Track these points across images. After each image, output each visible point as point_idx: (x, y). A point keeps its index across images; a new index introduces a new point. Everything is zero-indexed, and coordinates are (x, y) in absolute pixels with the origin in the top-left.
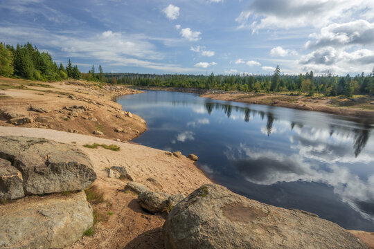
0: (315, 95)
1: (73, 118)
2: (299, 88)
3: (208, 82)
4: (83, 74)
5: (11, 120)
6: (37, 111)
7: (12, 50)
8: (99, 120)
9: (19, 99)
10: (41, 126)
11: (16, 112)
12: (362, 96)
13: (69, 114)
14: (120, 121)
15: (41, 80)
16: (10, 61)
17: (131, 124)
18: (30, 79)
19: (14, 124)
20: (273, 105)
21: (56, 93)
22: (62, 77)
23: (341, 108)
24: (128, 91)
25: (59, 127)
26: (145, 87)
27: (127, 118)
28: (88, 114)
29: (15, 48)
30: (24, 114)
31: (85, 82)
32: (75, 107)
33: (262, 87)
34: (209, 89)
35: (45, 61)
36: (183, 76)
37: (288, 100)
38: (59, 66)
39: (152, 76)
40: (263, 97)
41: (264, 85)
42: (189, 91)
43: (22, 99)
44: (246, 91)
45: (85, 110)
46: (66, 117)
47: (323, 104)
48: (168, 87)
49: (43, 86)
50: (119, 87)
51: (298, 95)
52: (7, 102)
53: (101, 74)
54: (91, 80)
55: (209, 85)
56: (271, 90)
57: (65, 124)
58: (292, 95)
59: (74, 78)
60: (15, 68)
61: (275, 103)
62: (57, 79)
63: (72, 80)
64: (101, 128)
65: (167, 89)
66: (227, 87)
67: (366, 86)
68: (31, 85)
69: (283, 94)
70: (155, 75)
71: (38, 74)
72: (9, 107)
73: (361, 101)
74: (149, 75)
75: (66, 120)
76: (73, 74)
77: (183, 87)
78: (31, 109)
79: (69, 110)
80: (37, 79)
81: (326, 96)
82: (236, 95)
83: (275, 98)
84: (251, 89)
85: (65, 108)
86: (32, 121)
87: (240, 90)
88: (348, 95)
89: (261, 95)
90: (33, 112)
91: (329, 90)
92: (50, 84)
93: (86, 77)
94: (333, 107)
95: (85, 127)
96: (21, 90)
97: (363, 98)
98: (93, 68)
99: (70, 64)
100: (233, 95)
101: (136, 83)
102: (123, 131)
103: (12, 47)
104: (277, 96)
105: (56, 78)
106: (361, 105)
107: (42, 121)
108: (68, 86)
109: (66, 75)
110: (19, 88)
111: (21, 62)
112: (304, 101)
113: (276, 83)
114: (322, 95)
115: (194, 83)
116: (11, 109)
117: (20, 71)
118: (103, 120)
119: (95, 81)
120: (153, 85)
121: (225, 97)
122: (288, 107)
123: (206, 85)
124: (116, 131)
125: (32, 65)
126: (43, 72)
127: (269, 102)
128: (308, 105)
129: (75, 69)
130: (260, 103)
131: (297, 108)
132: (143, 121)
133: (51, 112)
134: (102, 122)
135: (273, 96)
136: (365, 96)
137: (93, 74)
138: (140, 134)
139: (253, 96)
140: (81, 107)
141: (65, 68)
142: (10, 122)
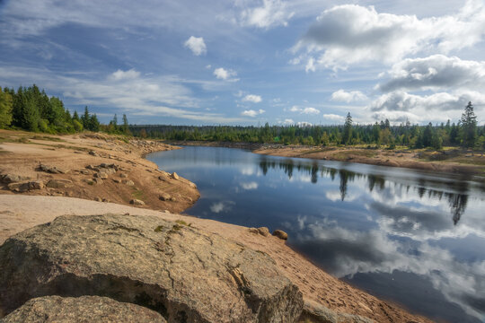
0: (398, 148)
1: (100, 182)
2: (376, 140)
3: (262, 134)
4: (103, 126)
5: (11, 184)
6: (49, 171)
7: (12, 93)
8: (137, 183)
9: (22, 155)
10: (54, 194)
11: (18, 174)
12: (453, 148)
13: (95, 175)
14: (166, 185)
15: (48, 132)
16: (8, 108)
17: (179, 189)
18: (34, 131)
19: (15, 192)
20: (349, 160)
21: (70, 148)
22: (76, 128)
23: (434, 162)
24: (161, 147)
25: (80, 194)
26: (181, 142)
27: (172, 181)
28: (121, 176)
29: (16, 92)
30: (30, 176)
31: (105, 135)
32: (103, 166)
33: (330, 139)
34: (263, 143)
35: (54, 109)
36: (228, 128)
37: (366, 154)
38: (72, 115)
39: (190, 128)
40: (335, 152)
41: (333, 137)
42: (237, 147)
43: (28, 155)
44: (311, 145)
45: (116, 170)
46: (90, 180)
47: (410, 158)
48: (211, 141)
49: (51, 139)
50: (149, 142)
51: (376, 148)
52: (5, 159)
53: (125, 125)
54: (113, 132)
55: (263, 138)
56: (343, 143)
57: (89, 190)
58: (369, 148)
59: (91, 130)
60: (14, 117)
61: (351, 159)
62: (69, 131)
63: (90, 133)
64: (139, 195)
65: (209, 144)
66: (286, 141)
67: (456, 136)
68: (35, 138)
69: (359, 147)
70: (193, 127)
71: (45, 124)
72: (8, 166)
73: (454, 154)
74: (186, 127)
75: (91, 184)
76: (90, 125)
77: (231, 141)
78: (40, 169)
79: (95, 170)
80: (42, 130)
81: (411, 148)
82: (300, 150)
83: (350, 153)
84: (318, 142)
85: (88, 167)
86: (42, 185)
87: (303, 144)
88: (437, 147)
89: (332, 149)
90: (43, 173)
91: (413, 141)
92: (62, 138)
93: (107, 130)
94: (423, 162)
95: (118, 193)
96: (22, 144)
97: (455, 151)
98: (115, 118)
99: (86, 113)
100: (295, 150)
101: (170, 137)
102: (170, 199)
103: (13, 90)
104: (351, 150)
105: (68, 129)
106: (455, 159)
107: (57, 186)
108: (84, 140)
109: (81, 126)
110: (20, 141)
111: (22, 109)
112: (386, 155)
113: (347, 134)
114: (406, 148)
115: (242, 135)
116: (10, 169)
117: (21, 121)
118: (142, 184)
119: (119, 134)
120: (191, 139)
121: (285, 153)
122: (367, 163)
123: (260, 138)
124: (162, 199)
125: (37, 112)
126: (51, 121)
127: (343, 157)
128: (393, 160)
129: (94, 118)
130: (332, 159)
131: (379, 164)
132: (192, 184)
133: (68, 173)
134: (141, 187)
135: (345, 150)
136: (457, 148)
137: (116, 126)
138: (194, 202)
139: (322, 151)
140: (112, 166)
141: (80, 117)
142: (8, 189)
